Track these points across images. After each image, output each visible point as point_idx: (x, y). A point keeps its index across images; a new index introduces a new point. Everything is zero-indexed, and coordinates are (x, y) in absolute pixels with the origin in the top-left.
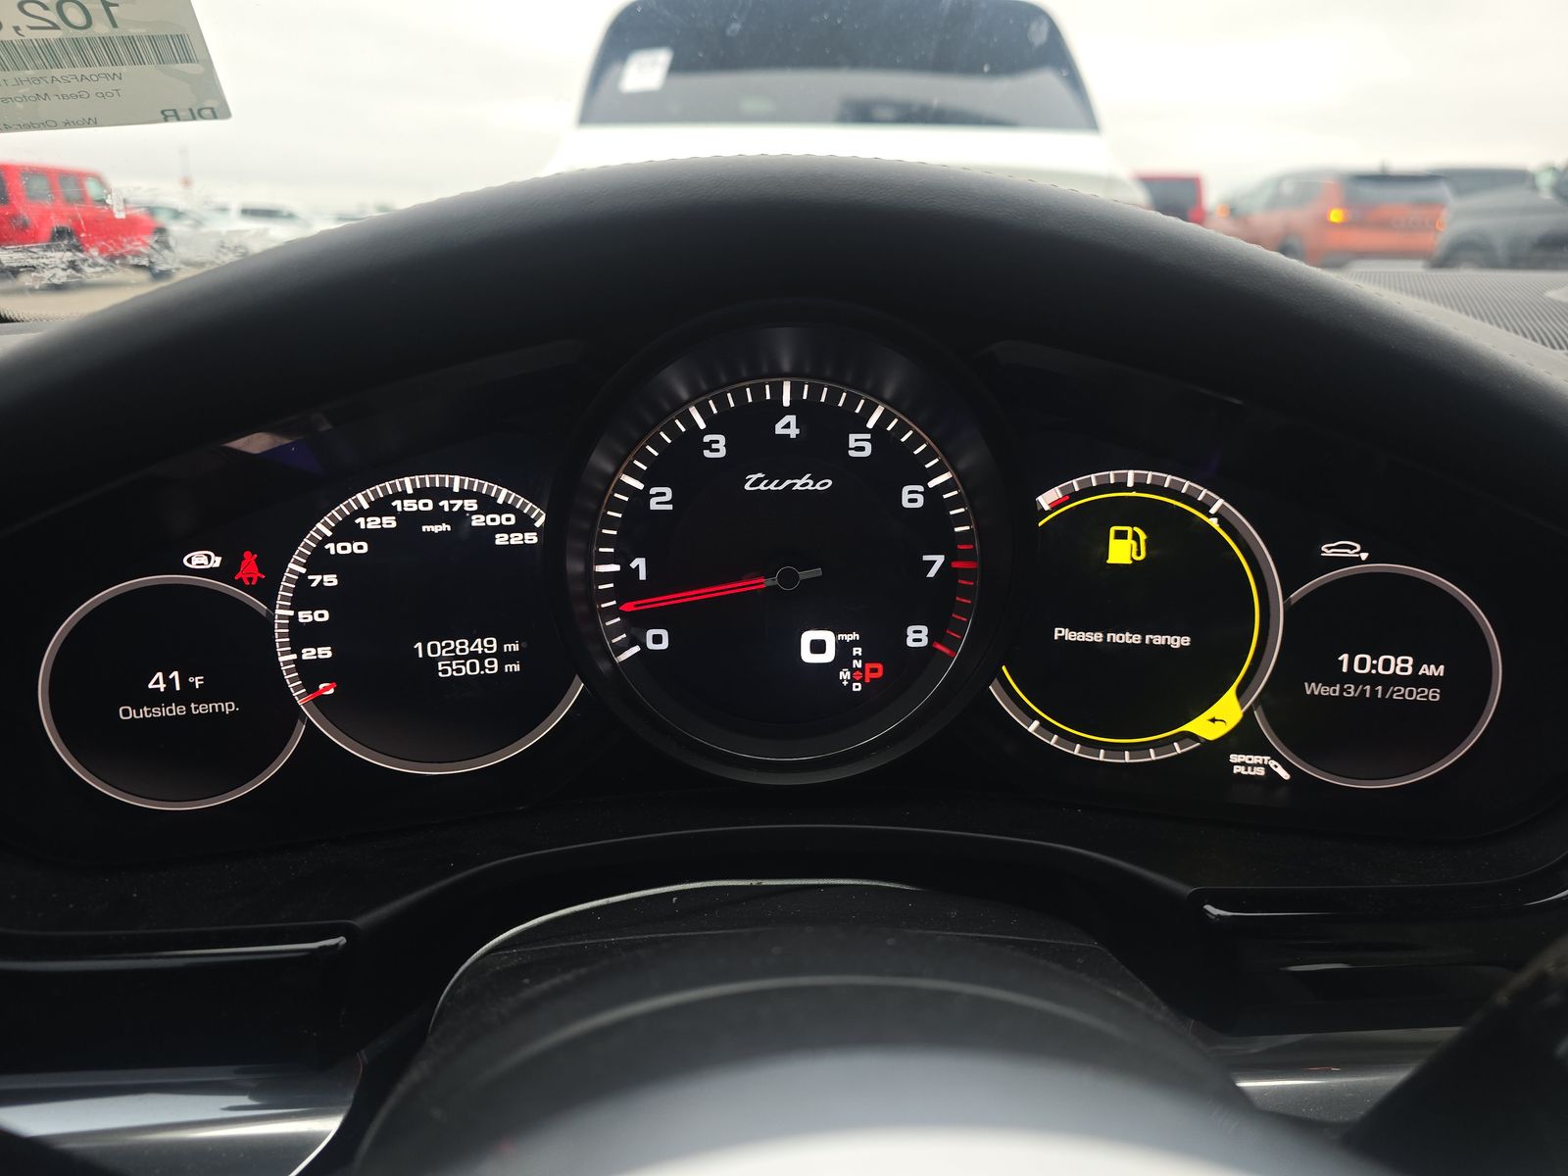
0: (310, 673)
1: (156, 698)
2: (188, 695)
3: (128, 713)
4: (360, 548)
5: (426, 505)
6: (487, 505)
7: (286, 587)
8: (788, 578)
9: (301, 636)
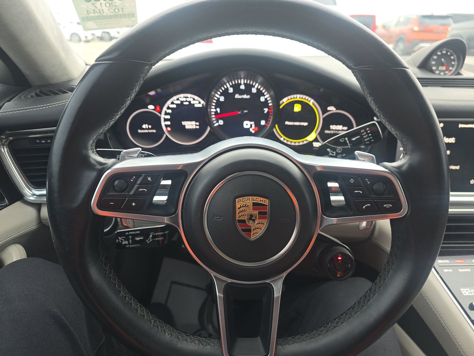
0: (167, 126)
1: (144, 129)
2: (149, 129)
3: (140, 131)
4: (175, 106)
5: (184, 99)
6: (194, 99)
7: (163, 112)
8: (242, 112)
9: (166, 120)
